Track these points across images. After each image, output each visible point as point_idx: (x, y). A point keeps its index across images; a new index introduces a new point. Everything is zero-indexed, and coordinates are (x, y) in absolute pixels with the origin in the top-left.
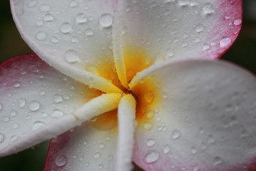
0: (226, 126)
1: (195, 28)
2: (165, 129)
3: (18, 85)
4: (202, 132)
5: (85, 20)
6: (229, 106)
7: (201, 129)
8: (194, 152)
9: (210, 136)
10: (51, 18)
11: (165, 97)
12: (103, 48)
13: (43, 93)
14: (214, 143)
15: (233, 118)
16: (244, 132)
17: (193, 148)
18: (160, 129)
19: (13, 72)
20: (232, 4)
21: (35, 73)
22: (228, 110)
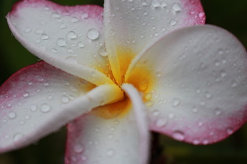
0: (218, 80)
1: (170, 23)
2: (165, 102)
3: (26, 95)
4: (198, 91)
5: (75, 37)
6: (217, 61)
7: (197, 88)
8: (195, 110)
9: (207, 92)
10: (47, 37)
11: (159, 75)
12: (95, 56)
13: (50, 98)
14: (210, 98)
15: (222, 71)
16: (233, 82)
17: (194, 107)
18: (160, 103)
19: (21, 84)
20: (193, 3)
21: (41, 82)
22: (217, 64)
